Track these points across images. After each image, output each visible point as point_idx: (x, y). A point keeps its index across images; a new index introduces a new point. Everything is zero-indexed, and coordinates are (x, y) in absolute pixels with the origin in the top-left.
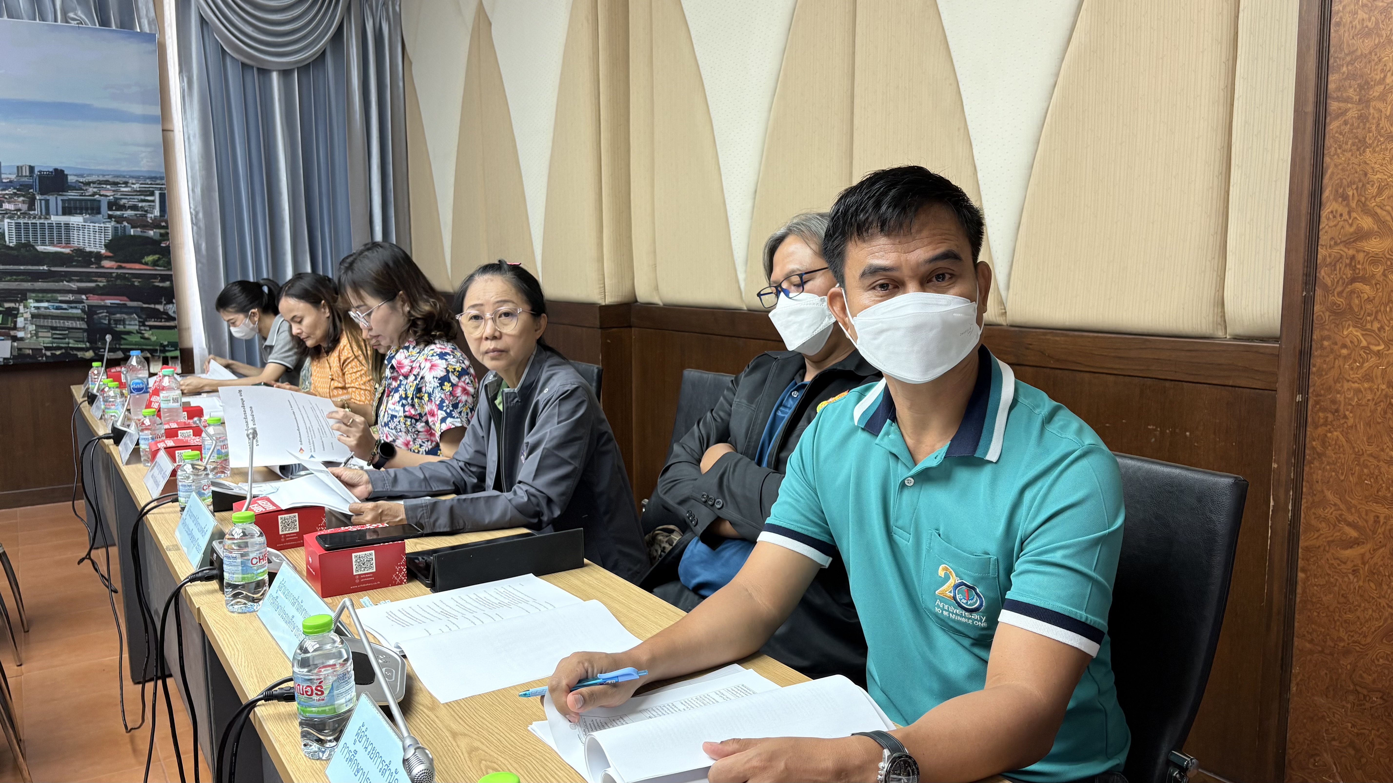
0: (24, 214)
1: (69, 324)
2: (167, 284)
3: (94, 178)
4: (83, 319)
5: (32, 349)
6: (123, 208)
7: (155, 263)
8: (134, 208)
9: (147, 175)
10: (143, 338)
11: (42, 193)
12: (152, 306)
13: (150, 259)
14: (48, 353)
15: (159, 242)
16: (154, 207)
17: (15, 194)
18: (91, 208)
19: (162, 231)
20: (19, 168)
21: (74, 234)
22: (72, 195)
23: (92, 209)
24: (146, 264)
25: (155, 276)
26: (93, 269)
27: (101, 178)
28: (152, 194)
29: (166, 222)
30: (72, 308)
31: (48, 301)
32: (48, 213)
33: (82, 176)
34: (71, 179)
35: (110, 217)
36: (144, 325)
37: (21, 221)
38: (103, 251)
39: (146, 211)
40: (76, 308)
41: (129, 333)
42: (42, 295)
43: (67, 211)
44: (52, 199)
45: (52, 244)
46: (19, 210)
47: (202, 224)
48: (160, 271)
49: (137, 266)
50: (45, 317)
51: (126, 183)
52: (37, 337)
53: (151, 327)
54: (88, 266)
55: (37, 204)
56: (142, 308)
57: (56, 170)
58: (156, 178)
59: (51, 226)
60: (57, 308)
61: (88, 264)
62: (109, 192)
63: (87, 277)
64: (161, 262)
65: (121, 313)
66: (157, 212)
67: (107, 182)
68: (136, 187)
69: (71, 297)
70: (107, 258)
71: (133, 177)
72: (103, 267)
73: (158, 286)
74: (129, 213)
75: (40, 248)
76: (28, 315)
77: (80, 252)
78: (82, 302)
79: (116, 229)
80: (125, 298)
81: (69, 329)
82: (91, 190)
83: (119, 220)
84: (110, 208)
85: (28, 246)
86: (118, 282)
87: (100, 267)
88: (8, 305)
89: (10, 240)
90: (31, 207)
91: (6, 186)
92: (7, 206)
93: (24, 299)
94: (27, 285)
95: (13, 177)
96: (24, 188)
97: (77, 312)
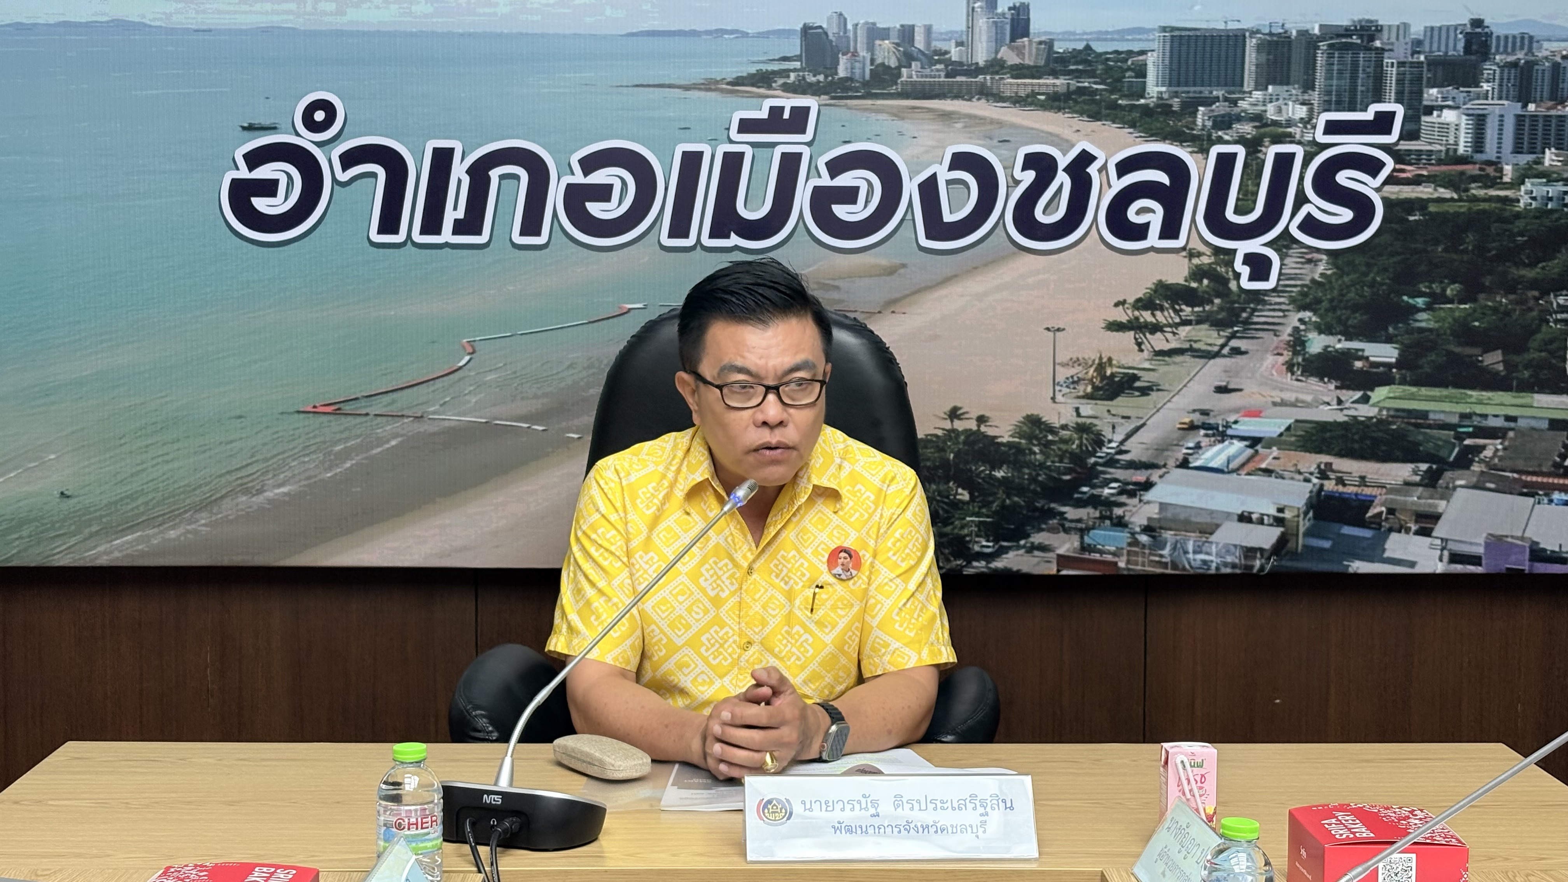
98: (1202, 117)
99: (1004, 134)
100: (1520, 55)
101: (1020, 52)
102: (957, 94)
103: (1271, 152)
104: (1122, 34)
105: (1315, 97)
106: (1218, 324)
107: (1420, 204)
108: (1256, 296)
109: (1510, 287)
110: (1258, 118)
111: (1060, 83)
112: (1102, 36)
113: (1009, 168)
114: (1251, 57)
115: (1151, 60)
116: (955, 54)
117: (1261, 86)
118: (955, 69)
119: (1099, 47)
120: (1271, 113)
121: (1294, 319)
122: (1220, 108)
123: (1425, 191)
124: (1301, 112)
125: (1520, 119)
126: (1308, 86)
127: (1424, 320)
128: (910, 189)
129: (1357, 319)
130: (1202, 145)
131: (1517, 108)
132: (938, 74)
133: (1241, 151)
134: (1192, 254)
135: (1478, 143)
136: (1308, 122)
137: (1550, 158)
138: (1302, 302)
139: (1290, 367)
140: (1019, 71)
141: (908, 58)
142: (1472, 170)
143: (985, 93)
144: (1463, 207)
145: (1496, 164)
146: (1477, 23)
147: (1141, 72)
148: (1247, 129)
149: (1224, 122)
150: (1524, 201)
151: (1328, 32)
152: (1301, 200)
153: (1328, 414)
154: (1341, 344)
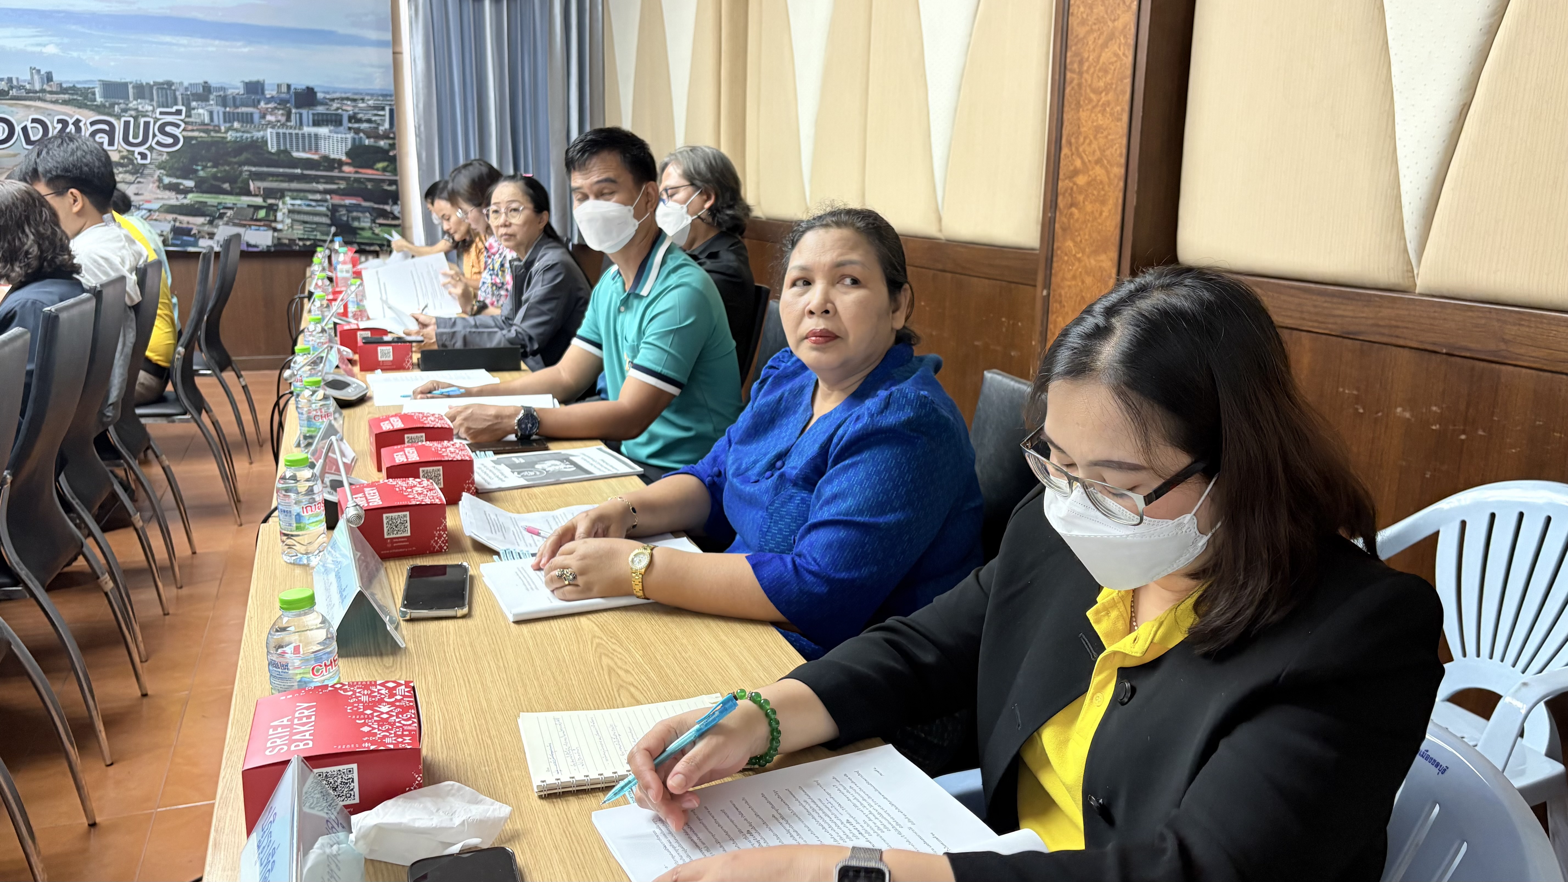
0: (283, 125)
1: (317, 219)
2: (394, 188)
3: (337, 95)
4: (327, 216)
5: (290, 240)
6: (359, 121)
7: (384, 170)
8: (369, 121)
9: (380, 92)
10: (373, 233)
11: (297, 107)
12: (381, 206)
13: (380, 165)
14: (301, 243)
15: (387, 152)
16: (384, 121)
17: (276, 108)
18: (334, 121)
19: (391, 142)
20: (279, 86)
21: (322, 143)
22: (320, 109)
23: (336, 122)
24: (377, 170)
25: (383, 181)
26: (335, 173)
27: (344, 95)
28: (383, 109)
29: (394, 133)
30: (319, 206)
31: (301, 199)
32: (301, 124)
33: (328, 93)
34: (320, 96)
35: (350, 129)
36: (375, 223)
37: (281, 131)
38: (344, 158)
39: (378, 124)
40: (322, 206)
41: (363, 229)
42: (297, 194)
43: (316, 123)
44: (304, 112)
45: (304, 150)
46: (279, 121)
47: (423, 136)
48: (388, 176)
49: (369, 171)
50: (299, 212)
51: (363, 100)
52: (293, 229)
53: (381, 225)
54: (332, 171)
55: (293, 117)
56: (374, 209)
57: (308, 88)
58: (386, 95)
59: (303, 135)
60: (309, 205)
61: (331, 169)
62: (349, 108)
63: (330, 180)
64: (389, 169)
65: (357, 211)
66: (387, 125)
67: (348, 99)
68: (371, 103)
69: (318, 197)
70: (347, 164)
71: (368, 94)
72: (343, 172)
73: (386, 190)
74: (364, 126)
75: (295, 154)
76: (286, 211)
77: (326, 158)
78: (326, 201)
79: (354, 139)
80: (360, 199)
81: (316, 223)
82: (335, 105)
83: (357, 131)
84: (350, 121)
85: (286, 152)
86: (356, 185)
87: (341, 171)
88: (270, 201)
89: (272, 147)
90: (288, 119)
91: (269, 101)
92: (269, 118)
93: (282, 197)
94: (285, 185)
95: (274, 93)
96: (282, 102)
97: (323, 209)
98: (117, 109)
99: (49, 112)
100: (222, 93)
101: (51, 86)
102: (31, 99)
103: (142, 121)
104: (86, 82)
105: (155, 103)
106: (132, 174)
107: (195, 138)
108: (144, 165)
109: (229, 164)
110: (136, 110)
111: (66, 97)
112: (79, 82)
113: (52, 123)
114: (131, 91)
115: (97, 90)
116: (28, 87)
117: (135, 99)
118: (28, 91)
119: (78, 86)
120: (140, 108)
121: (158, 172)
122: (123, 106)
123: (196, 134)
124: (150, 108)
125: (224, 113)
126: (152, 100)
127: (201, 173)
128: (18, 129)
129: (178, 173)
130: (119, 117)
131: (223, 109)
132: (23, 93)
133: (132, 120)
134: (120, 152)
135: (212, 119)
136: (153, 111)
137: (236, 125)
138: (160, 167)
139: (159, 187)
140: (51, 93)
141: (12, 88)
142: (211, 128)
143: (40, 99)
144: (210, 139)
145: (219, 126)
146: (206, 83)
147: (94, 94)
148: (133, 113)
149: (125, 110)
150: (229, 138)
151: (156, 83)
152: (154, 136)
153: (173, 202)
154: (174, 180)
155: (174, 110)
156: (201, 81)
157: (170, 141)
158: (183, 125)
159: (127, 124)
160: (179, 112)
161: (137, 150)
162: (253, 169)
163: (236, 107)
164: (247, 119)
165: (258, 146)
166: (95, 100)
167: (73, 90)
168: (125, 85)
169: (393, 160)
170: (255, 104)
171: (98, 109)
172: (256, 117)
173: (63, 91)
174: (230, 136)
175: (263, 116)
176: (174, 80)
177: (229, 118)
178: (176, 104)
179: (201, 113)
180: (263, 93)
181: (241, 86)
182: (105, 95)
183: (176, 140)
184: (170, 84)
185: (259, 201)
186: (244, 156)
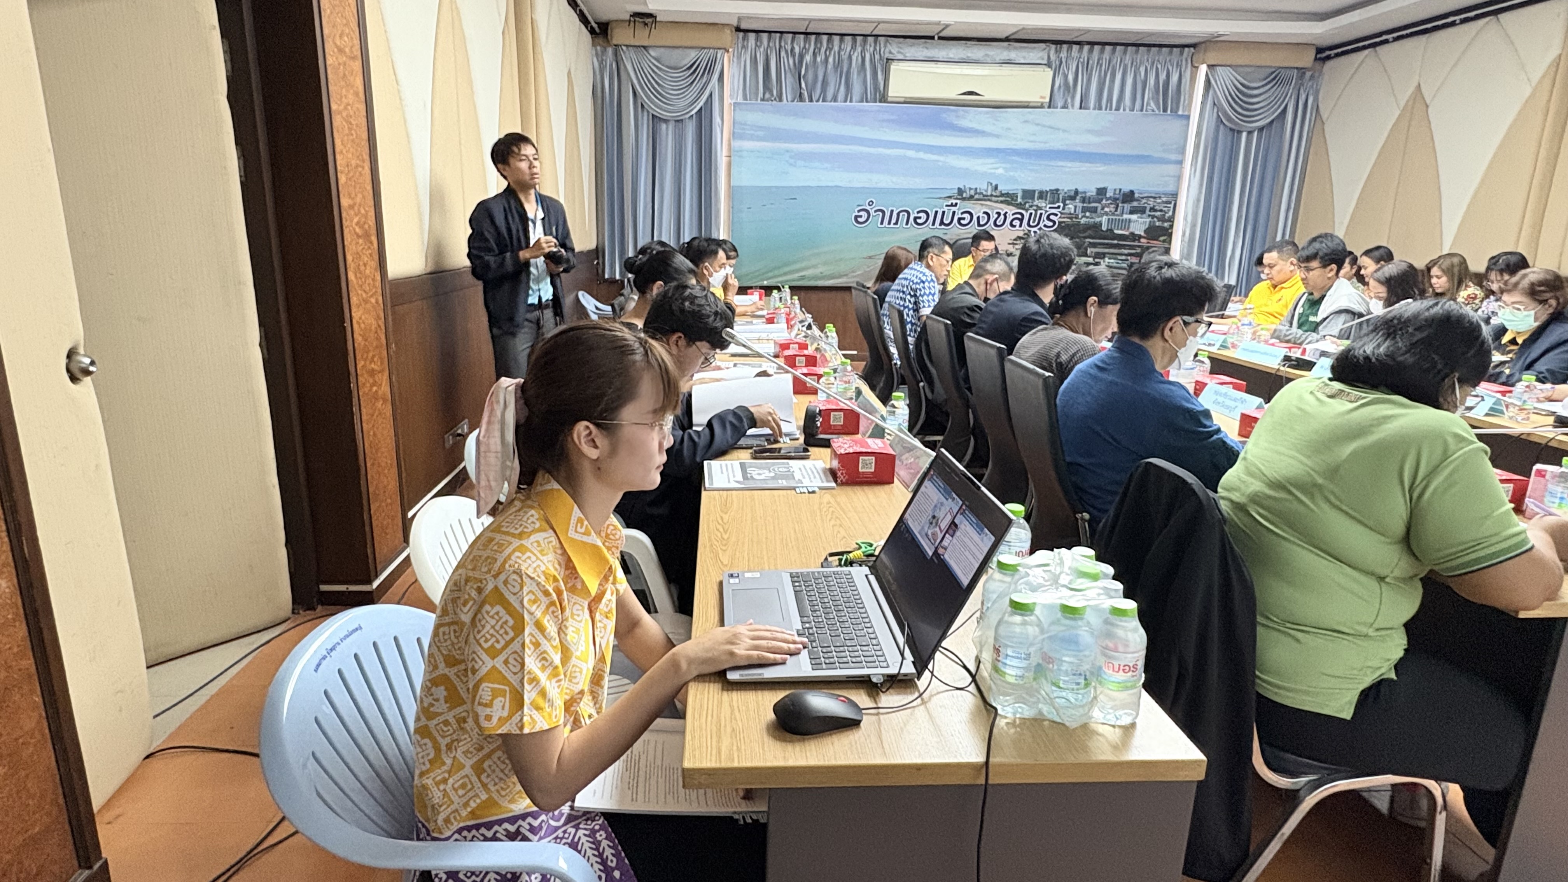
0: (1113, 214)
3: (1146, 195)
6: (1156, 211)
7: (1164, 241)
8: (1161, 211)
11: (1122, 203)
13: (1162, 238)
15: (1167, 230)
16: (1169, 211)
17: (1111, 203)
18: (1141, 211)
19: (1170, 223)
20: (1115, 190)
21: (1132, 225)
22: (1135, 204)
24: (1160, 241)
25: (1162, 248)
26: (1136, 243)
28: (1170, 203)
29: (1173, 218)
32: (1123, 213)
34: (1136, 195)
35: (1149, 216)
37: (1111, 217)
38: (1142, 234)
39: (1166, 213)
42: (1113, 256)
43: (1131, 213)
44: (1126, 205)
45: (1121, 229)
46: (1111, 211)
48: (1165, 245)
49: (1156, 242)
51: (1160, 197)
54: (1134, 241)
55: (1119, 208)
57: (1130, 191)
59: (1123, 219)
62: (1151, 203)
63: (1131, 247)
66: (1170, 213)
67: (1151, 197)
68: (1164, 199)
69: (1124, 257)
70: (1144, 237)
74: (1157, 214)
75: (1116, 232)
77: (1132, 234)
78: (1127, 260)
79: (1150, 222)
82: (1144, 201)
83: (1153, 217)
84: (1150, 211)
85: (1111, 230)
87: (1140, 242)
88: (1097, 260)
89: (1104, 228)
90: (1116, 211)
91: (1107, 199)
92: (1106, 209)
93: (1104, 258)
94: (1106, 250)
95: (1112, 194)
96: (1116, 199)
97: (1125, 265)
98: (1027, 205)
99: (992, 208)
100: (1083, 195)
101: (996, 193)
103: (1039, 212)
104: (1014, 190)
105: (1047, 202)
109: (1078, 237)
110: (1037, 206)
111: (1003, 199)
112: (1011, 190)
113: (993, 214)
114: (1036, 195)
115: (1019, 195)
116: (985, 193)
117: (1038, 200)
118: (984, 196)
119: (1010, 192)
120: (1040, 205)
122: (1031, 204)
125: (1083, 207)
126: (1046, 200)
128: (975, 218)
130: (1027, 210)
131: (1082, 205)
132: (981, 197)
133: (1034, 212)
135: (1075, 211)
136: (1046, 207)
137: (1088, 214)
142: (1074, 216)
144: (1072, 223)
145: (1078, 215)
146: (1077, 189)
147: (1017, 197)
148: (1035, 208)
152: (1044, 221)
155: (1056, 205)
156: (1074, 188)
157: (1051, 224)
158: (1059, 215)
159: (1031, 214)
160: (1059, 207)
161: (1033, 230)
162: (1092, 241)
163: (1089, 203)
164: (1094, 210)
165: (1098, 226)
166: (1016, 200)
167: (1007, 195)
168: (1034, 191)
169: (1170, 235)
170: (1100, 201)
171: (1019, 206)
172: (1099, 209)
173: (1002, 195)
174: (1083, 221)
175: (1103, 209)
176: (1060, 188)
177: (1084, 210)
178: (1058, 202)
179: (1070, 207)
180: (1105, 195)
181: (1095, 191)
182: (1023, 198)
183: (1054, 222)
184: (1057, 190)
185: (1091, 260)
186: (1089, 232)
